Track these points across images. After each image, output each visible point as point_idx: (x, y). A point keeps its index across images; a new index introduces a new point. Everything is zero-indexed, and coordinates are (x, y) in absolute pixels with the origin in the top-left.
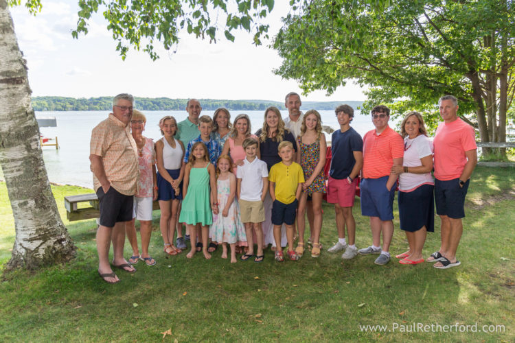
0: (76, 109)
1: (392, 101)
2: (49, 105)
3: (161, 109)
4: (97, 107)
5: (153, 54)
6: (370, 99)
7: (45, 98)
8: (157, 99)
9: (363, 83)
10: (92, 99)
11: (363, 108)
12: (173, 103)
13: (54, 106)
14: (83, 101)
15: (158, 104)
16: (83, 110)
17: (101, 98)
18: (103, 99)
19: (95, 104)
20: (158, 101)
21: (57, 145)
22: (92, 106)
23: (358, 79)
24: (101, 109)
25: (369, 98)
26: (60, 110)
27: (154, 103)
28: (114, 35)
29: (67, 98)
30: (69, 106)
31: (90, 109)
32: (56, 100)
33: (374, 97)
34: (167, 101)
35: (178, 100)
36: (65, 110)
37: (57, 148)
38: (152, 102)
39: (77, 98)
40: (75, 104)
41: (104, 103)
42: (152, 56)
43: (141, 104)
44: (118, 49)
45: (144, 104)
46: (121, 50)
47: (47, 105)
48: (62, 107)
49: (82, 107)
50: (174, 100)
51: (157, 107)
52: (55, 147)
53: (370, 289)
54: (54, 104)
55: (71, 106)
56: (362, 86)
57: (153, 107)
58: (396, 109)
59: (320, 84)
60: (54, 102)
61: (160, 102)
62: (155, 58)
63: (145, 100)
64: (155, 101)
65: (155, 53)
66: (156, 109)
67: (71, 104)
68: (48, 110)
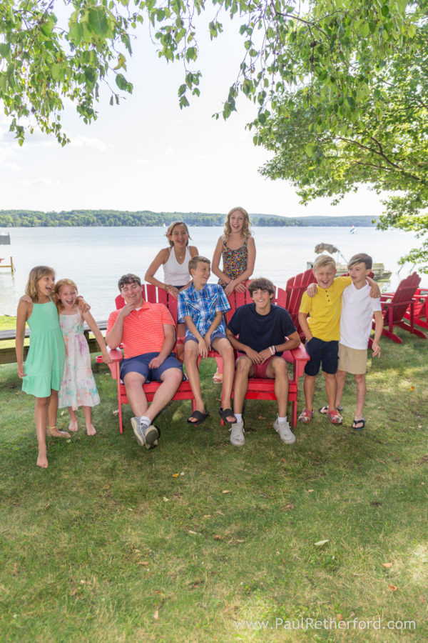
0: (45, 225)
1: (417, 213)
2: (14, 220)
3: (142, 225)
4: (69, 222)
5: (62, 136)
6: (390, 210)
7: (9, 212)
8: (138, 212)
9: (381, 189)
10: (63, 213)
11: (380, 221)
12: (156, 217)
13: (19, 221)
14: (53, 216)
15: (139, 219)
16: (53, 226)
17: (73, 211)
18: (76, 213)
19: (67, 218)
20: (139, 215)
21: (12, 266)
22: (63, 221)
23: (374, 184)
24: (73, 225)
25: (388, 208)
26: (26, 226)
27: (134, 217)
28: (6, 109)
29: (34, 212)
30: (36, 221)
31: (60, 225)
32: (23, 214)
33: (394, 207)
34: (149, 215)
35: (162, 214)
36: (32, 226)
37: (12, 271)
38: (132, 216)
39: (46, 212)
40: (44, 219)
41: (76, 218)
42: (59, 140)
43: (119, 219)
44: (12, 129)
45: (122, 219)
46: (16, 130)
47: (11, 220)
48: (29, 222)
49: (52, 222)
50: (158, 214)
51: (137, 222)
52: (10, 269)
53: (344, 505)
54: (19, 219)
55: (39, 221)
56: (378, 193)
57: (133, 222)
58: (423, 223)
59: (324, 190)
60: (20, 217)
61: (141, 216)
62: (64, 142)
63: (123, 214)
64: (136, 215)
65: (65, 135)
66: (137, 225)
67: (39, 219)
68: (13, 226)
